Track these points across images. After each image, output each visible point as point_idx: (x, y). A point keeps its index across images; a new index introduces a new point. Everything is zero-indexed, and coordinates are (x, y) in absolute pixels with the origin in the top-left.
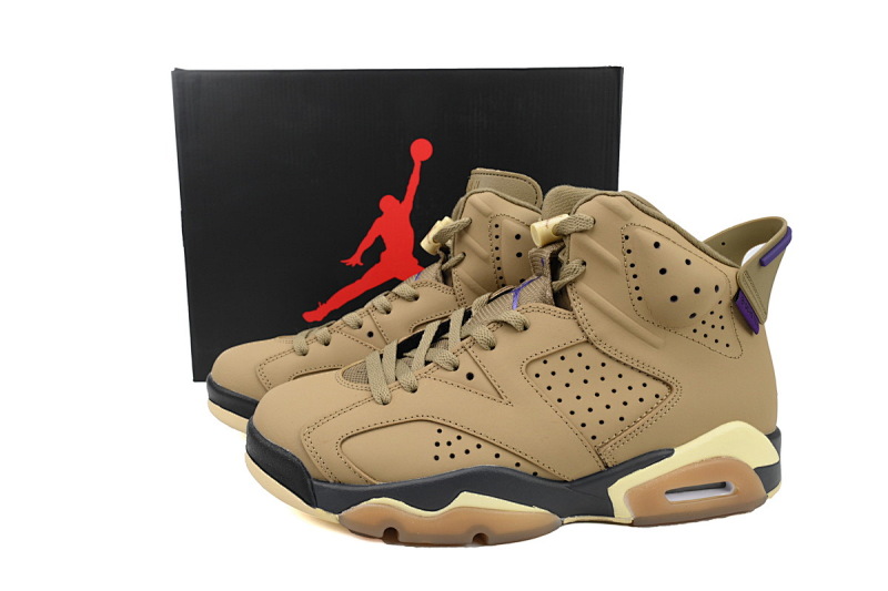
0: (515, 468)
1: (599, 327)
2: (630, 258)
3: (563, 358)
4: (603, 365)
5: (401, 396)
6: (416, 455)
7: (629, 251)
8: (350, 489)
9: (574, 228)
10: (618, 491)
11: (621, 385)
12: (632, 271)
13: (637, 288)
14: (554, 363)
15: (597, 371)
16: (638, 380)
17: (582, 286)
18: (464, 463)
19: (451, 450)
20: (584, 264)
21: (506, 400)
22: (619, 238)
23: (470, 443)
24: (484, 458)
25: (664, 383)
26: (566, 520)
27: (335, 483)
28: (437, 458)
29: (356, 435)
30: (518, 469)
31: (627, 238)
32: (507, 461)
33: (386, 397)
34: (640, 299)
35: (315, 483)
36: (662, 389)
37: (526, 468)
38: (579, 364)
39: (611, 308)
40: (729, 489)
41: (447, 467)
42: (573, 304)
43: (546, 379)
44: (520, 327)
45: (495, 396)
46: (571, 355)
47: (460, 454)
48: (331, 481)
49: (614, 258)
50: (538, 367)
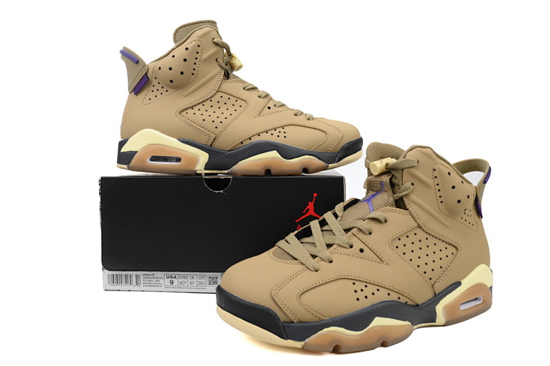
0: (398, 300)
1: (424, 219)
2: (437, 181)
3: (408, 237)
4: (427, 239)
5: (324, 266)
6: (345, 300)
7: (436, 177)
8: (309, 324)
9: (408, 166)
10: (439, 308)
11: (436, 249)
12: (438, 188)
13: (440, 197)
14: (404, 240)
15: (425, 243)
16: (443, 245)
17: (413, 197)
18: (373, 300)
19: (364, 294)
20: (413, 184)
21: (385, 263)
22: (431, 170)
23: (373, 289)
24: (382, 296)
25: (454, 246)
26: (415, 327)
27: (298, 322)
28: (358, 299)
29: (306, 291)
30: (400, 301)
31: (434, 170)
32: (394, 297)
33: (316, 267)
34: (442, 202)
35: (284, 324)
36: (454, 250)
37: (403, 300)
38: (415, 239)
39: (428, 208)
40: (480, 300)
41: (364, 304)
42: (408, 207)
43: (402, 249)
44: (384, 221)
45: (379, 261)
46: (411, 235)
47: (370, 296)
48: (295, 321)
49: (429, 181)
50: (397, 243)
